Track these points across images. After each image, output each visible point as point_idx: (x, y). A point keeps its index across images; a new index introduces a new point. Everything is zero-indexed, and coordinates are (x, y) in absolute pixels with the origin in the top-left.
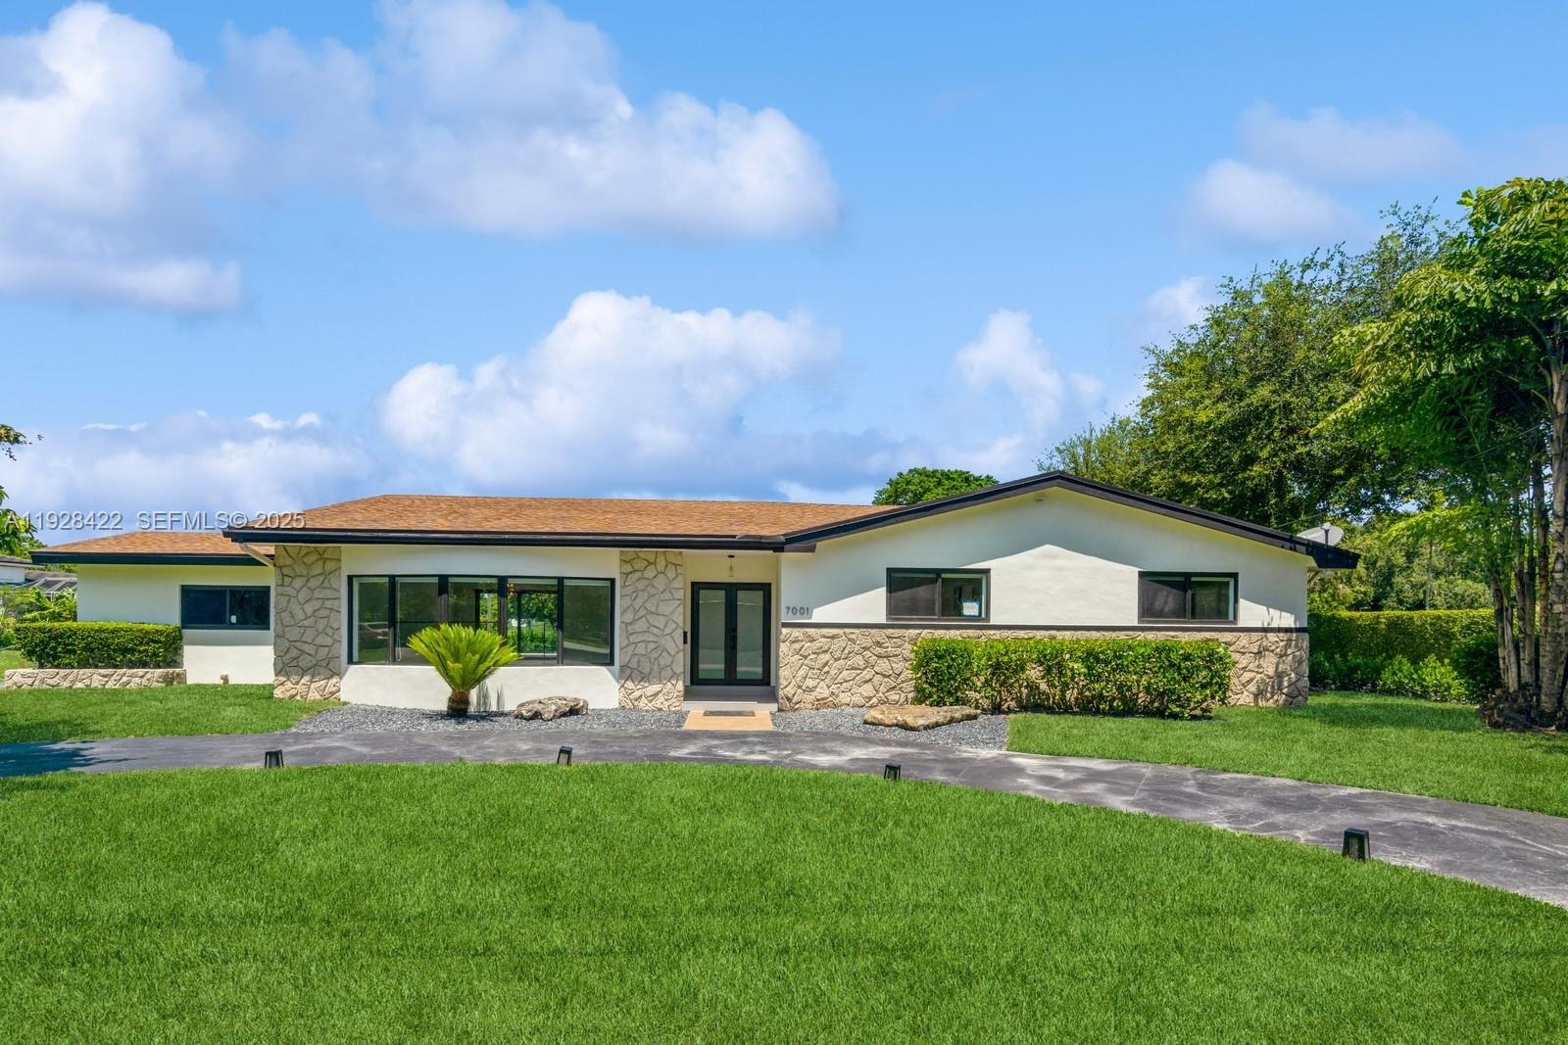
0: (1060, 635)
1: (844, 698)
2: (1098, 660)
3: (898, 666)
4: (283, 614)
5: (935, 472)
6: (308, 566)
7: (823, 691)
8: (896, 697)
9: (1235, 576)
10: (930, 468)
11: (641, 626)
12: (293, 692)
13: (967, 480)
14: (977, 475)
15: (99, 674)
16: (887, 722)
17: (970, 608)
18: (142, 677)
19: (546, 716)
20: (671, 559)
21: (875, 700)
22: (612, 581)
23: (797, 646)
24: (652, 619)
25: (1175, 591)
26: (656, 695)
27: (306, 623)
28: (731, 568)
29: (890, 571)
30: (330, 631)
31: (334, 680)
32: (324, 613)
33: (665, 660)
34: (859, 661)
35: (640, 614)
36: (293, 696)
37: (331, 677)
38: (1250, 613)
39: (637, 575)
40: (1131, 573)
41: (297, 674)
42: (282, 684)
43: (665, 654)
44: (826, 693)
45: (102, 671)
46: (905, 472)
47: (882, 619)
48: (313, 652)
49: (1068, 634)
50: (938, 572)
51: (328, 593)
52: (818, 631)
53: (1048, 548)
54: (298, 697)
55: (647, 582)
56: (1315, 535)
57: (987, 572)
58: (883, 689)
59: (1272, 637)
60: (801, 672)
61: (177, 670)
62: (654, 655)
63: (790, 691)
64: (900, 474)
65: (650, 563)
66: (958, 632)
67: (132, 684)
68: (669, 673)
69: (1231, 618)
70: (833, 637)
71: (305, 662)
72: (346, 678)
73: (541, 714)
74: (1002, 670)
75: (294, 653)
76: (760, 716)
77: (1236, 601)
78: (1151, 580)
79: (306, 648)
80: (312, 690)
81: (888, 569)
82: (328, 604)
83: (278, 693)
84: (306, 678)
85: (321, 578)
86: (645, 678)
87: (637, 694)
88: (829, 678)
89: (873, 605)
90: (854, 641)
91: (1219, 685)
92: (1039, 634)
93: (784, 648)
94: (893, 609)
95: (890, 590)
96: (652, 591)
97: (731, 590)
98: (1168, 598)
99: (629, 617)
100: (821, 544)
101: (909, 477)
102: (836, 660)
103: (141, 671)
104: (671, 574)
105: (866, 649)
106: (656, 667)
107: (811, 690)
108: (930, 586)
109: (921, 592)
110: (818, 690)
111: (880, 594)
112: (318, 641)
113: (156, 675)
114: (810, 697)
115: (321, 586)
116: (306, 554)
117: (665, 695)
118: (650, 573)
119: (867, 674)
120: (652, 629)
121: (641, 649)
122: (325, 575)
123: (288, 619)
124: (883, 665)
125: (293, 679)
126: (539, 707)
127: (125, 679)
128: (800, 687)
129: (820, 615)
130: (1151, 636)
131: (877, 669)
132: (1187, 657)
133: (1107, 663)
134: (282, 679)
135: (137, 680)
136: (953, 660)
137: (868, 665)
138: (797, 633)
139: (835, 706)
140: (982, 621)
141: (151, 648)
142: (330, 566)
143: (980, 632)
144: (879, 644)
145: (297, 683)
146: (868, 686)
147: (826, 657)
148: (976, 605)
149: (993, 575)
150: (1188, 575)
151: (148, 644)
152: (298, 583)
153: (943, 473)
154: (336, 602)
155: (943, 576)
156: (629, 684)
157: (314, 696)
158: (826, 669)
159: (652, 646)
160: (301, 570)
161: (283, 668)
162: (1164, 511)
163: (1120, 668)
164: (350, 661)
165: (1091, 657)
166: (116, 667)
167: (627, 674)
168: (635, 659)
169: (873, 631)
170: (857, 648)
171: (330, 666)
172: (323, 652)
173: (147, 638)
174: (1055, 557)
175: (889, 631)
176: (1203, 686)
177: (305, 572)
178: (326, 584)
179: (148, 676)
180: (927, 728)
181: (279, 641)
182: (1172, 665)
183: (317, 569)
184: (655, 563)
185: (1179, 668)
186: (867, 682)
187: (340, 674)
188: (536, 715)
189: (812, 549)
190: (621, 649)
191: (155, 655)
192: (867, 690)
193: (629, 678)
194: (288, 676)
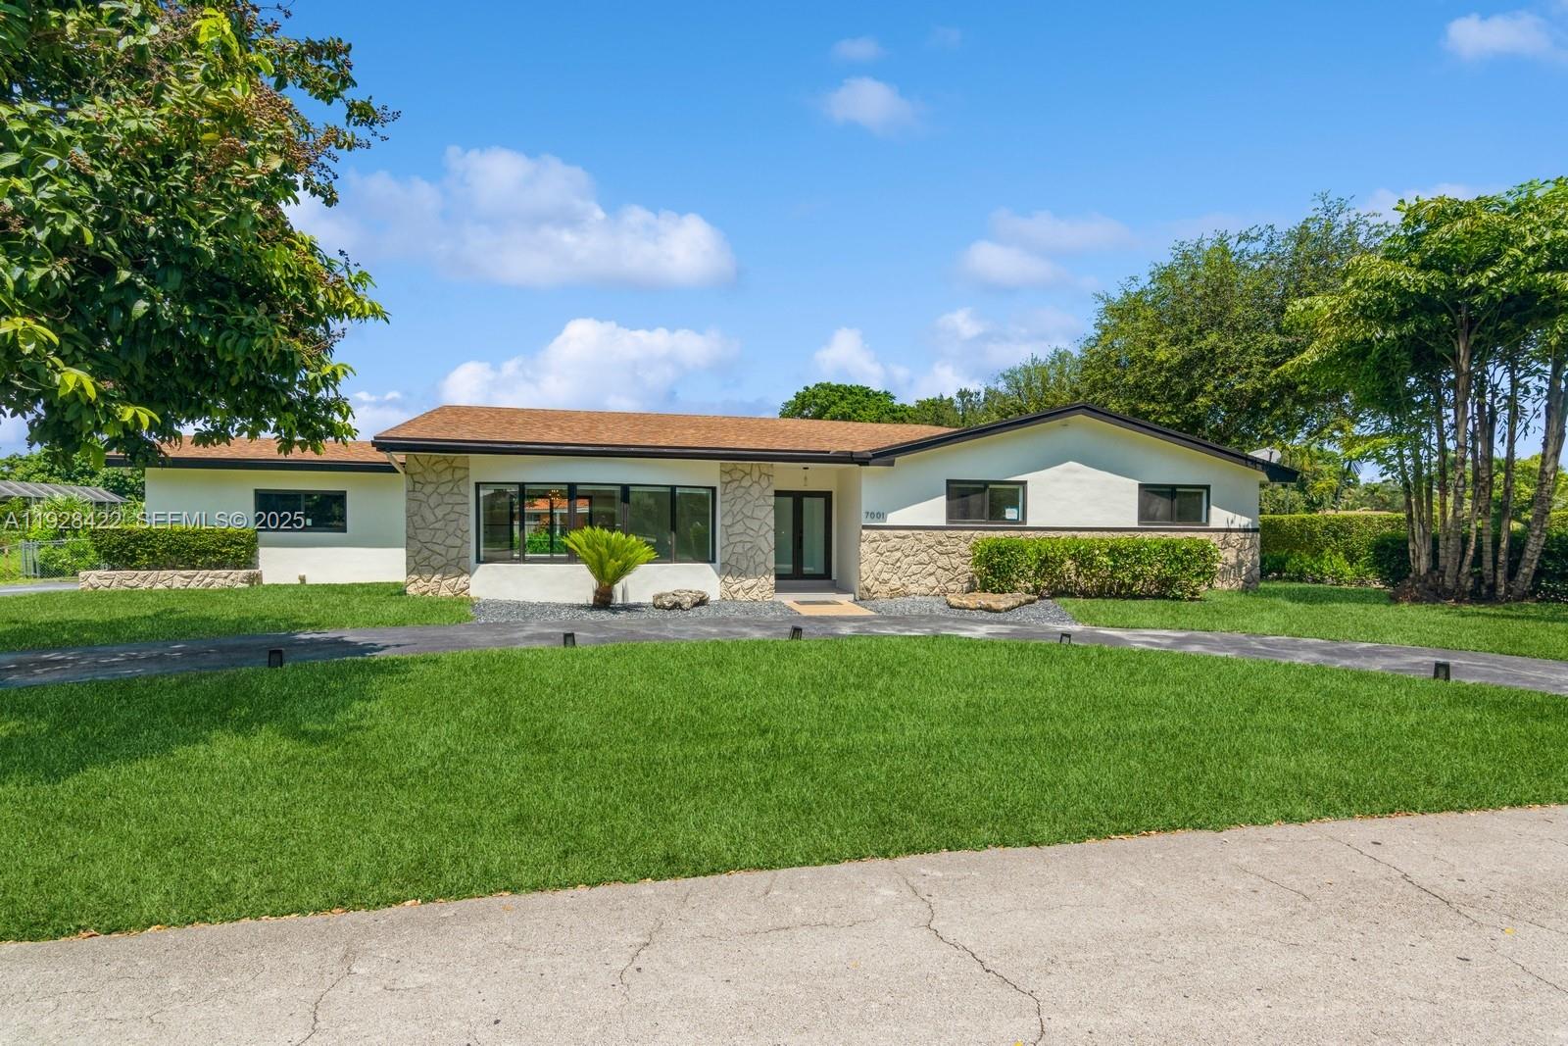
0: (1080, 535)
1: (913, 588)
2: (1120, 554)
3: (956, 561)
4: (415, 518)
5: (839, 386)
6: (439, 474)
7: (895, 583)
8: (954, 587)
9: (1207, 488)
10: (834, 384)
11: (739, 528)
12: (425, 589)
13: (867, 395)
14: (876, 390)
15: (181, 576)
16: (971, 606)
17: (1011, 514)
18: (226, 578)
19: (685, 606)
20: (765, 470)
21: (937, 590)
22: (714, 489)
23: (874, 545)
24: (748, 522)
25: (1165, 500)
26: (752, 588)
27: (437, 525)
28: (806, 478)
29: (949, 482)
30: (459, 533)
31: (464, 578)
32: (453, 516)
33: (760, 558)
34: (924, 557)
35: (738, 518)
36: (425, 593)
37: (462, 575)
38: (1219, 517)
39: (735, 484)
40: (1133, 485)
41: (429, 572)
42: (415, 582)
43: (759, 552)
44: (898, 584)
45: (185, 573)
46: (811, 386)
47: (942, 521)
48: (444, 553)
49: (1086, 535)
50: (986, 483)
51: (459, 499)
52: (892, 532)
53: (1072, 464)
54: (430, 594)
55: (743, 490)
56: (1262, 454)
57: (1024, 483)
58: (943, 580)
59: (1234, 536)
60: (878, 567)
61: (257, 571)
62: (750, 554)
63: (869, 583)
64: (807, 388)
65: (746, 474)
66: (1002, 533)
67: (215, 585)
68: (763, 569)
69: (1204, 521)
70: (904, 538)
71: (437, 561)
72: (474, 576)
73: (680, 605)
74: (1046, 563)
75: (426, 553)
76: (843, 605)
77: (1208, 508)
78: (1148, 491)
79: (437, 548)
80: (443, 587)
81: (948, 481)
82: (458, 508)
83: (411, 590)
84: (437, 577)
85: (451, 485)
86: (743, 573)
87: (736, 587)
88: (901, 571)
89: (934, 510)
90: (920, 541)
91: (1207, 574)
92: (1064, 535)
93: (864, 547)
94: (951, 515)
95: (948, 499)
96: (749, 498)
97: (798, 497)
98: (1161, 505)
99: (728, 521)
100: (898, 460)
101: (816, 391)
102: (906, 556)
103: (224, 572)
104: (764, 484)
105: (930, 547)
106: (752, 563)
107: (885, 582)
108: (979, 496)
109: (974, 499)
110: (892, 582)
111: (941, 501)
112: (449, 542)
113: (240, 576)
114: (885, 588)
115: (451, 493)
116: (437, 462)
117: (759, 589)
118: (746, 483)
119: (931, 568)
120: (748, 531)
121: (739, 549)
122: (456, 482)
123: (420, 521)
124: (944, 561)
125: (426, 577)
126: (677, 599)
127: (208, 580)
128: (877, 579)
129: (894, 518)
130: (1147, 536)
131: (939, 564)
132: (1187, 552)
133: (1128, 556)
134: (416, 577)
135: (221, 580)
136: (1012, 555)
137: (932, 561)
138: (874, 534)
139: (906, 595)
140: (1020, 524)
141: (232, 551)
142: (459, 474)
143: (1019, 533)
144: (940, 543)
145: (429, 581)
146: (932, 578)
147: (898, 554)
148: (1015, 510)
149: (1029, 486)
150: (1174, 487)
151: (230, 546)
152: (429, 489)
153: (845, 388)
154: (465, 507)
155: (991, 486)
156: (729, 579)
157: (445, 592)
158: (898, 564)
159: (749, 545)
160: (432, 477)
161: (415, 567)
162: (1161, 435)
163: (1139, 561)
164: (478, 561)
165: (1114, 552)
166: (193, 567)
167: (726, 570)
168: (734, 557)
169: (935, 532)
170: (922, 547)
171: (460, 565)
172: (453, 553)
173: (230, 540)
174: (1076, 471)
175: (948, 533)
176: (1198, 575)
177: (435, 480)
178: (455, 490)
179: (232, 577)
180: (1008, 610)
181: (411, 542)
182: (1176, 558)
183: (447, 476)
184: (750, 474)
185: (1182, 562)
186: (930, 575)
187: (469, 572)
188: (677, 606)
189: (891, 464)
190: (722, 548)
191: (237, 556)
192: (931, 581)
193: (729, 573)
194: (420, 574)
